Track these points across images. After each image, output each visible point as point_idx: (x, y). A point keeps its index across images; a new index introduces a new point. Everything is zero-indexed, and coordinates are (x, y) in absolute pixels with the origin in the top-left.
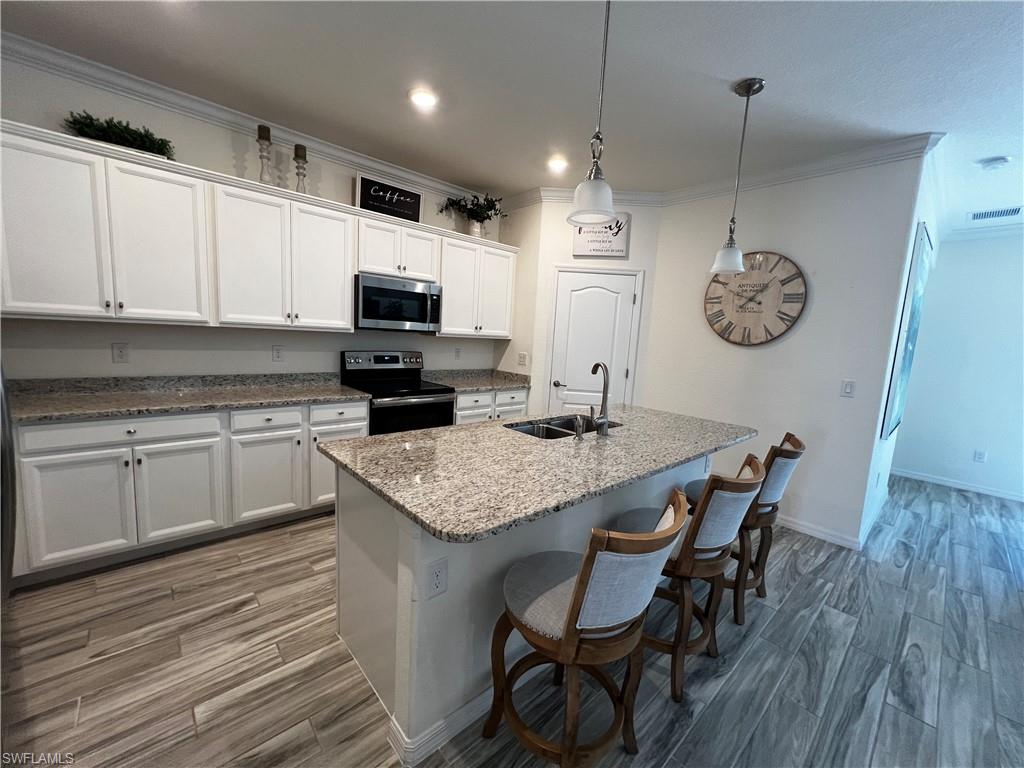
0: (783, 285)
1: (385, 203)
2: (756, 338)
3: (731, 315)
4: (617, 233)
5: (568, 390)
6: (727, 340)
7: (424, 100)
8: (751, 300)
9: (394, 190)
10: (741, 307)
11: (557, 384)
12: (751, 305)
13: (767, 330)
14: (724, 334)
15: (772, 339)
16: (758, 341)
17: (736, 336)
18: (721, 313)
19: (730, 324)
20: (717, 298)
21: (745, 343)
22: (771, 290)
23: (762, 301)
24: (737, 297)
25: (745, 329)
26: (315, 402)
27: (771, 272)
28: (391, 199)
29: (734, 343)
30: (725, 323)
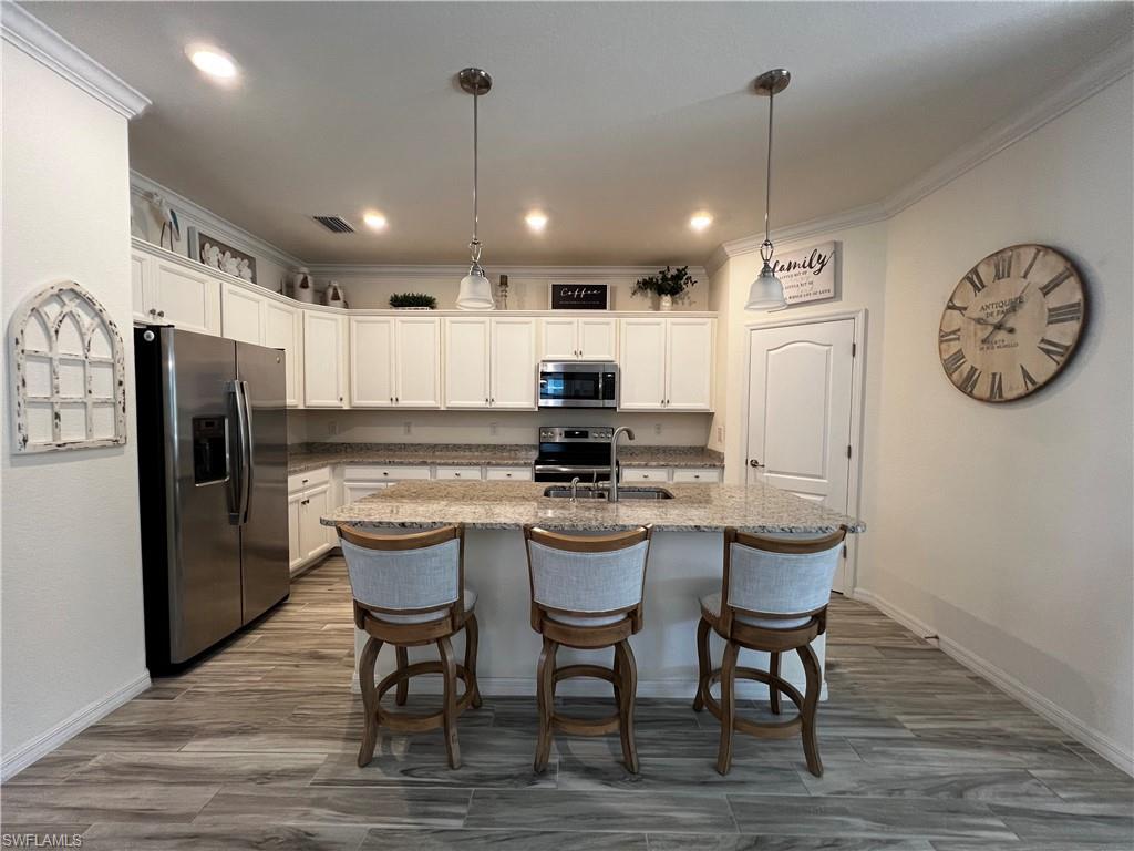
0: (1045, 294)
1: (573, 299)
2: (1011, 388)
3: (974, 357)
4: (820, 270)
5: (770, 472)
6: (970, 395)
7: (537, 222)
8: (999, 327)
9: (581, 287)
10: (983, 341)
11: (755, 464)
12: (1001, 335)
13: (1027, 376)
14: (966, 386)
15: (1037, 390)
16: (1014, 394)
17: (983, 388)
18: (959, 355)
19: (973, 369)
20: (954, 332)
21: (996, 398)
22: (1027, 306)
23: (1016, 327)
24: (979, 326)
25: (994, 375)
26: (489, 464)
27: (1025, 277)
28: (579, 295)
29: (981, 400)
30: (966, 369)
